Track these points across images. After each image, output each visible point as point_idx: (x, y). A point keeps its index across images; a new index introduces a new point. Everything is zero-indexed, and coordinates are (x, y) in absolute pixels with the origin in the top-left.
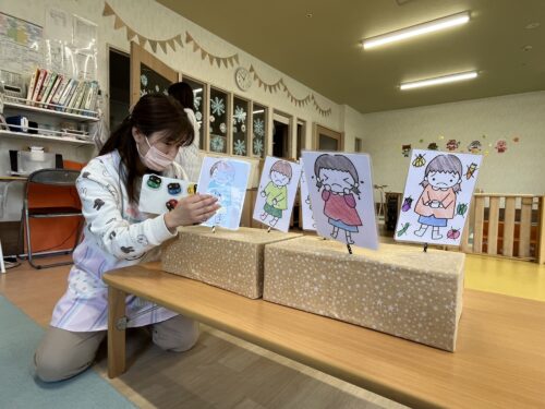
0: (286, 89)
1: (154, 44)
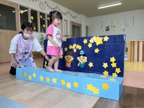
0: (59, 9)
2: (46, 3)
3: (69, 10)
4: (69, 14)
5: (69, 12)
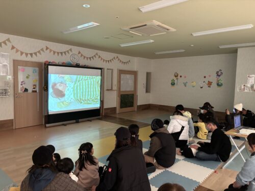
0: (99, 57)
1: (31, 54)
2: (79, 53)
3: (115, 55)
4: (116, 61)
5: (116, 57)
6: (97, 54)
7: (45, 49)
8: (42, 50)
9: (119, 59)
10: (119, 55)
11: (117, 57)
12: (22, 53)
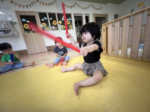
1: (27, 6)
6: (76, 3)
7: (36, 2)
8: (34, 2)
9: (93, 7)
10: (93, 4)
11: (92, 5)
12: (20, 6)
